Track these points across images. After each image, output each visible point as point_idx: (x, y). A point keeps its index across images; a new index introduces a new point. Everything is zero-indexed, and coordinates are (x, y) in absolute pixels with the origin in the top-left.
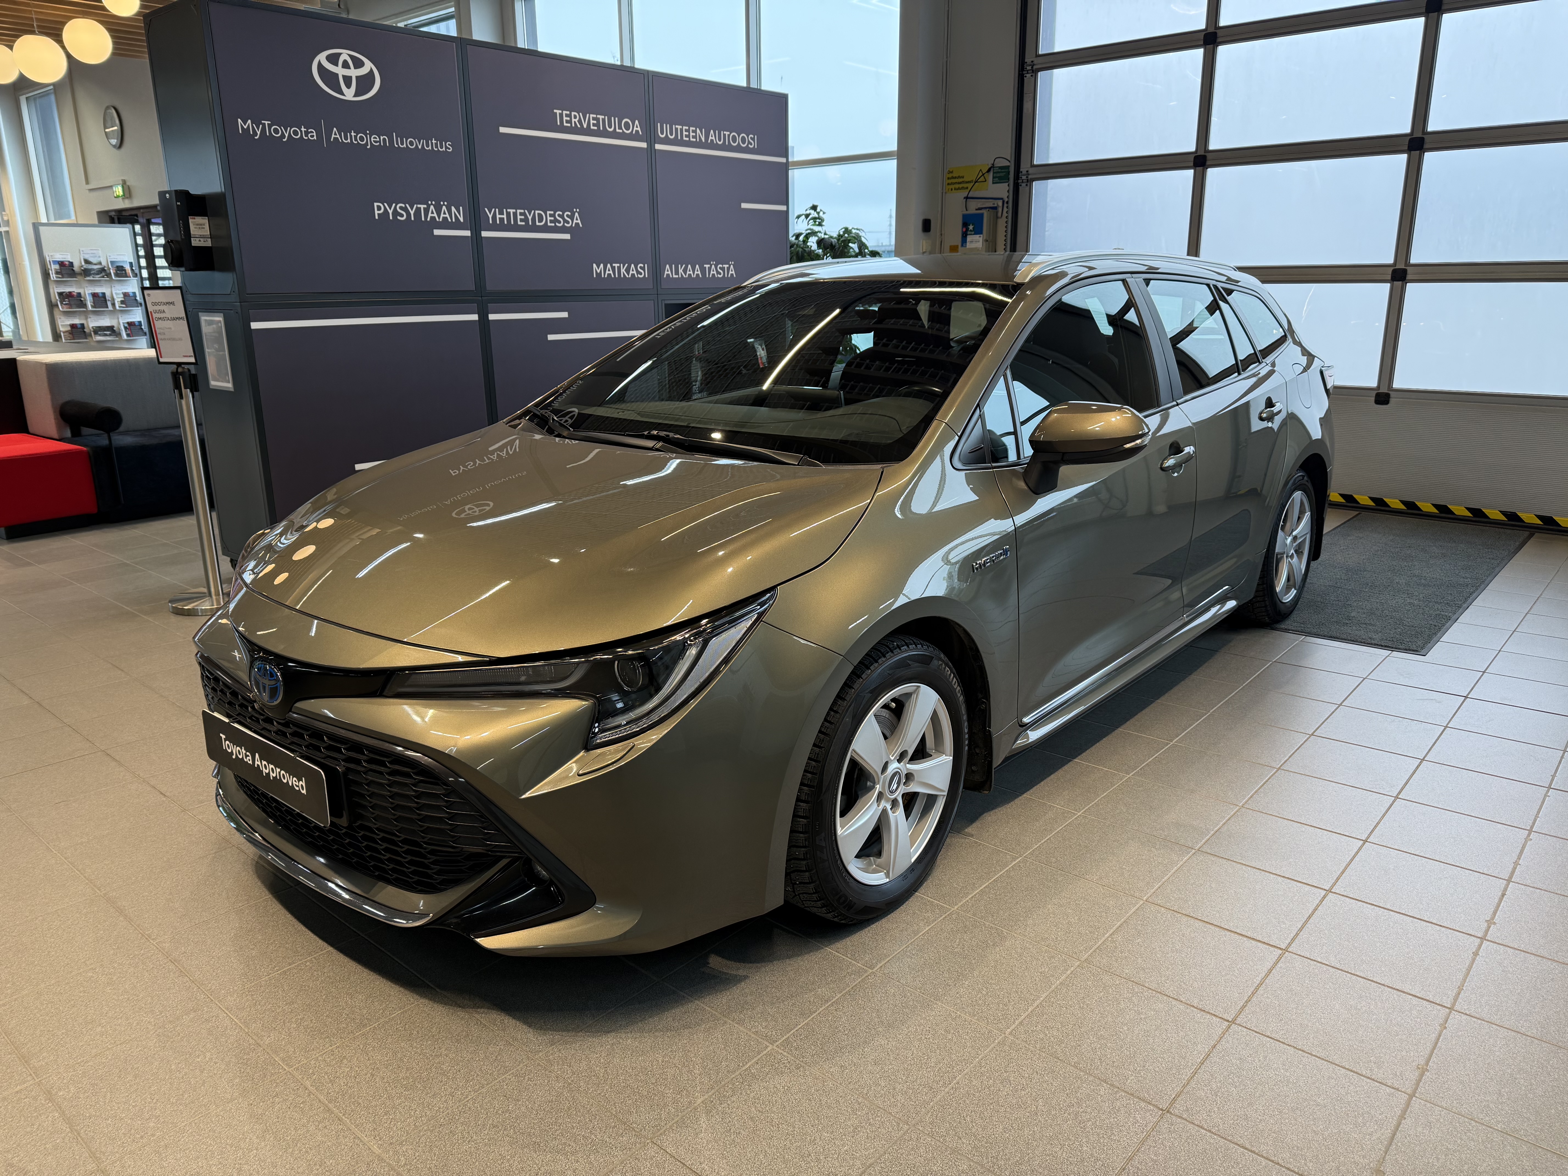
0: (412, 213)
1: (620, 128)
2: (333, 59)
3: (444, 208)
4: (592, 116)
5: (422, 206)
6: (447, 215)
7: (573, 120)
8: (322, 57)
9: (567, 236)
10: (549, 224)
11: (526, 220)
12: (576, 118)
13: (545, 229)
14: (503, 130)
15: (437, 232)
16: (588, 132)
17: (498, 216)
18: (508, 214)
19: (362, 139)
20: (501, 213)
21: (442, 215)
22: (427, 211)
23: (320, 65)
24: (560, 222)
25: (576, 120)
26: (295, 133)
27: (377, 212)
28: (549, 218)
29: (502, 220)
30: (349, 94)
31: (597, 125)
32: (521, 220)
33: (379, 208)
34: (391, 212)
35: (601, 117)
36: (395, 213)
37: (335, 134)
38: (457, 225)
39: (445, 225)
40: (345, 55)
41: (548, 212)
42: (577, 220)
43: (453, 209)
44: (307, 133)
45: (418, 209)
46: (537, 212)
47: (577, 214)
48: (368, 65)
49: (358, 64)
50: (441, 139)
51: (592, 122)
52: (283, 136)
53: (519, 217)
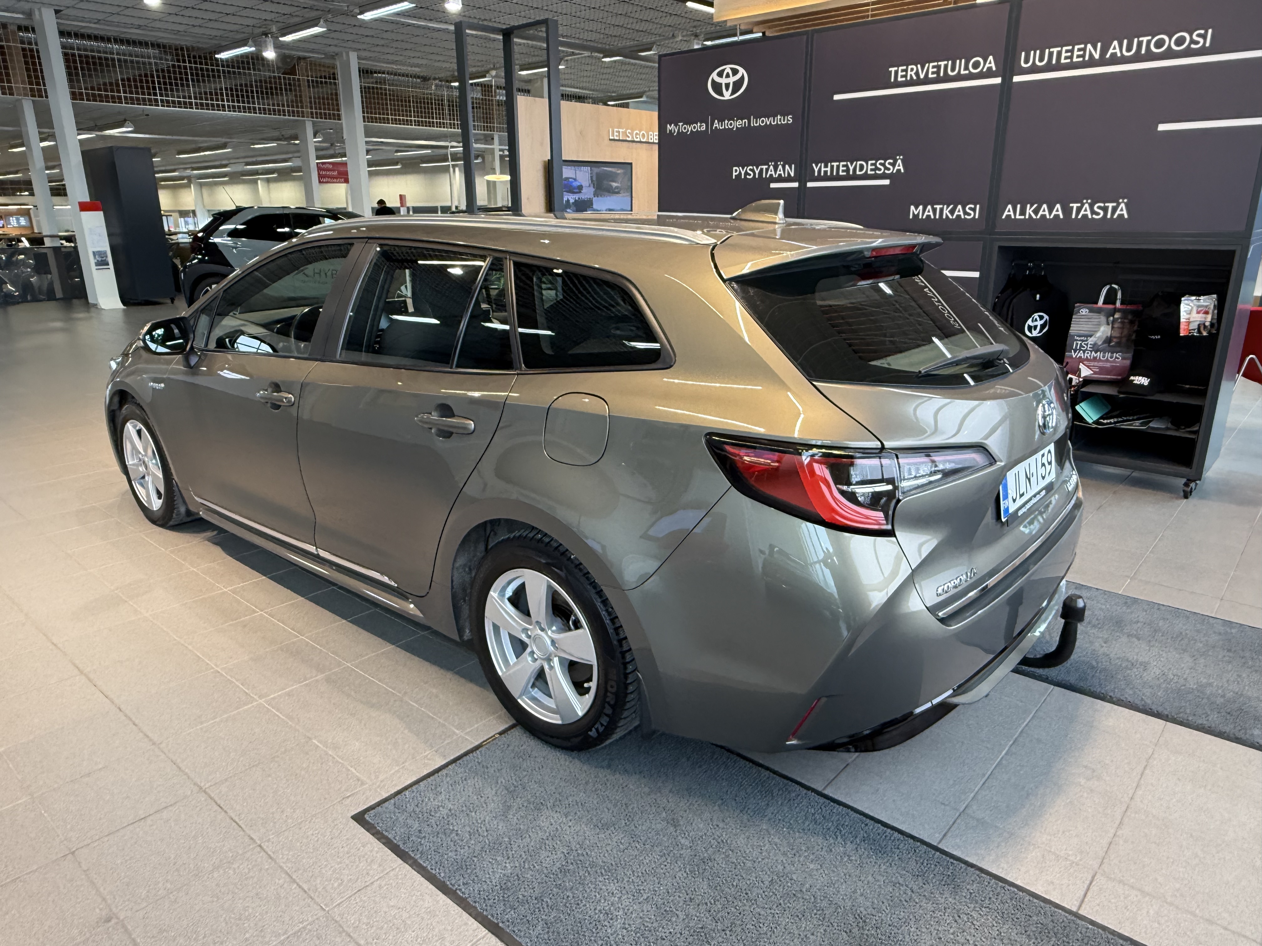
0: (757, 172)
1: (966, 68)
2: (720, 75)
3: (780, 167)
4: (931, 64)
5: (765, 167)
6: (782, 172)
7: (909, 73)
8: (714, 75)
9: (887, 182)
10: (869, 172)
11: (848, 170)
12: (912, 71)
13: (866, 177)
14: (837, 97)
15: (773, 185)
16: (927, 81)
17: (823, 169)
18: (832, 167)
19: (731, 124)
20: (826, 166)
21: (778, 172)
22: (767, 170)
23: (713, 81)
24: (880, 170)
25: (913, 73)
26: (694, 128)
27: (734, 174)
28: (870, 167)
29: (826, 172)
30: (727, 95)
31: (938, 73)
32: (843, 171)
33: (736, 171)
34: (743, 173)
35: (942, 64)
36: (746, 173)
37: (716, 124)
38: (789, 179)
39: (780, 179)
40: (728, 68)
41: (870, 162)
42: (900, 166)
43: (787, 167)
44: (700, 126)
45: (762, 170)
46: (859, 163)
47: (899, 161)
48: (742, 71)
49: (735, 72)
50: (784, 115)
51: (931, 70)
52: (688, 130)
53: (841, 168)
